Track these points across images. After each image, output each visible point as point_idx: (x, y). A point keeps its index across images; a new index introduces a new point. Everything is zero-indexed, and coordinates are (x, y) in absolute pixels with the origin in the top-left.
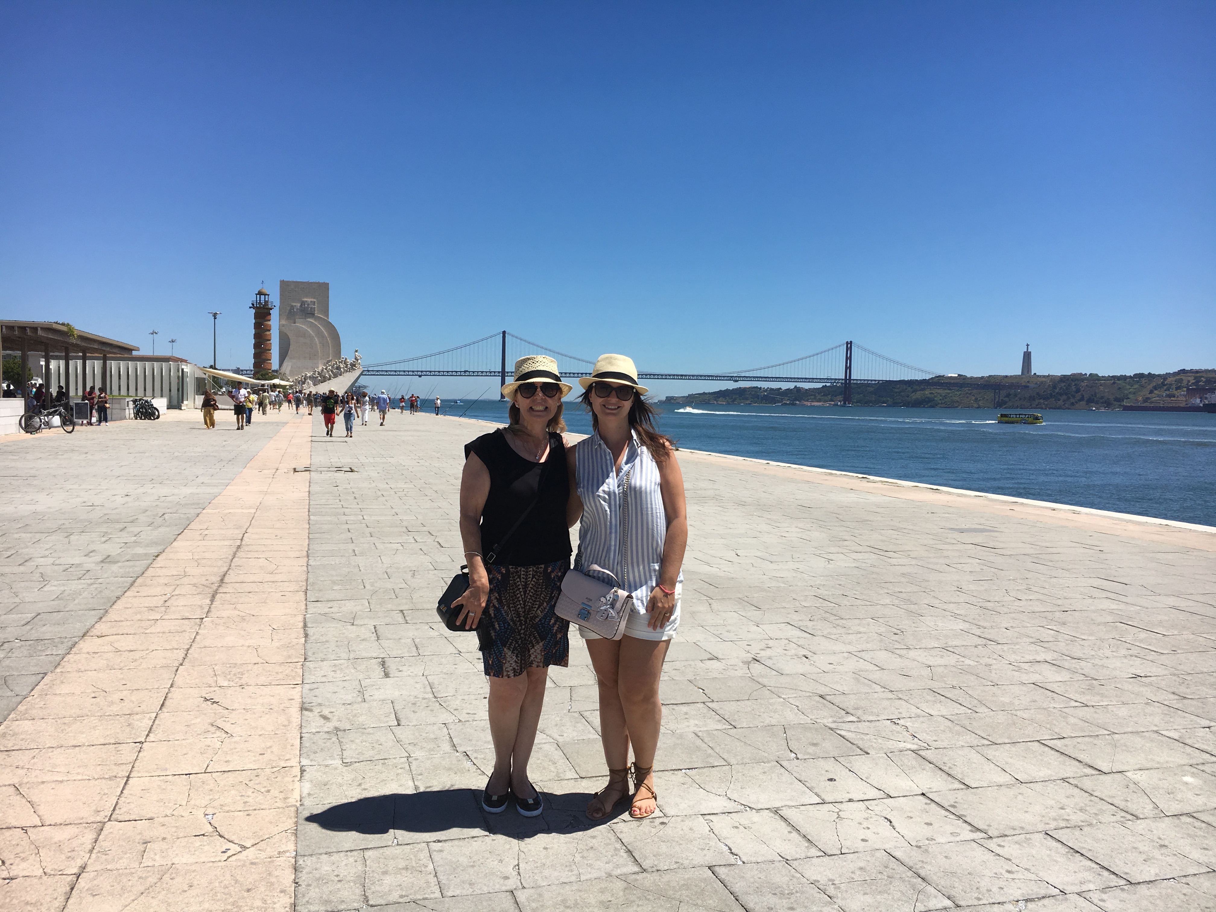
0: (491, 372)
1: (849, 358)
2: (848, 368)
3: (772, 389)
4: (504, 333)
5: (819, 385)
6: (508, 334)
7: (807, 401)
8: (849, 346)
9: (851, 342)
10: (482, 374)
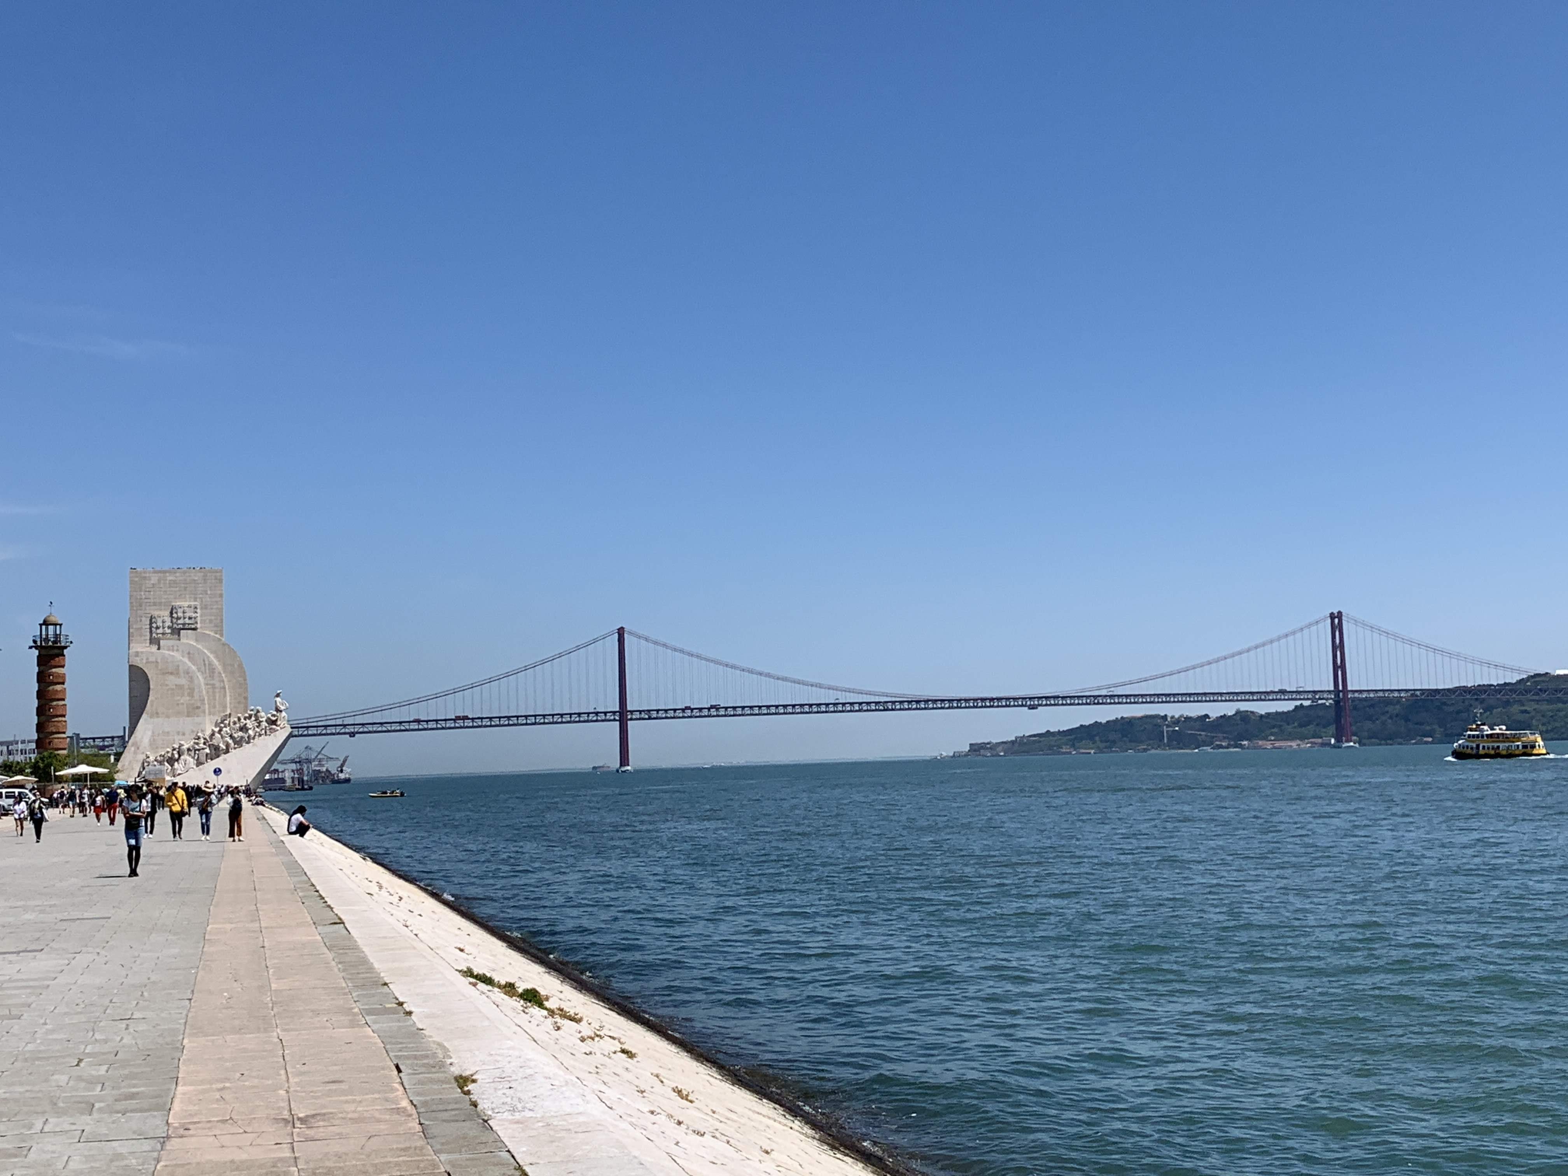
0: (597, 713)
1: (1338, 647)
2: (1339, 668)
3: (1188, 719)
4: (621, 632)
5: (1287, 706)
6: (630, 633)
7: (1265, 738)
8: (1336, 621)
9: (1340, 613)
10: (578, 718)
